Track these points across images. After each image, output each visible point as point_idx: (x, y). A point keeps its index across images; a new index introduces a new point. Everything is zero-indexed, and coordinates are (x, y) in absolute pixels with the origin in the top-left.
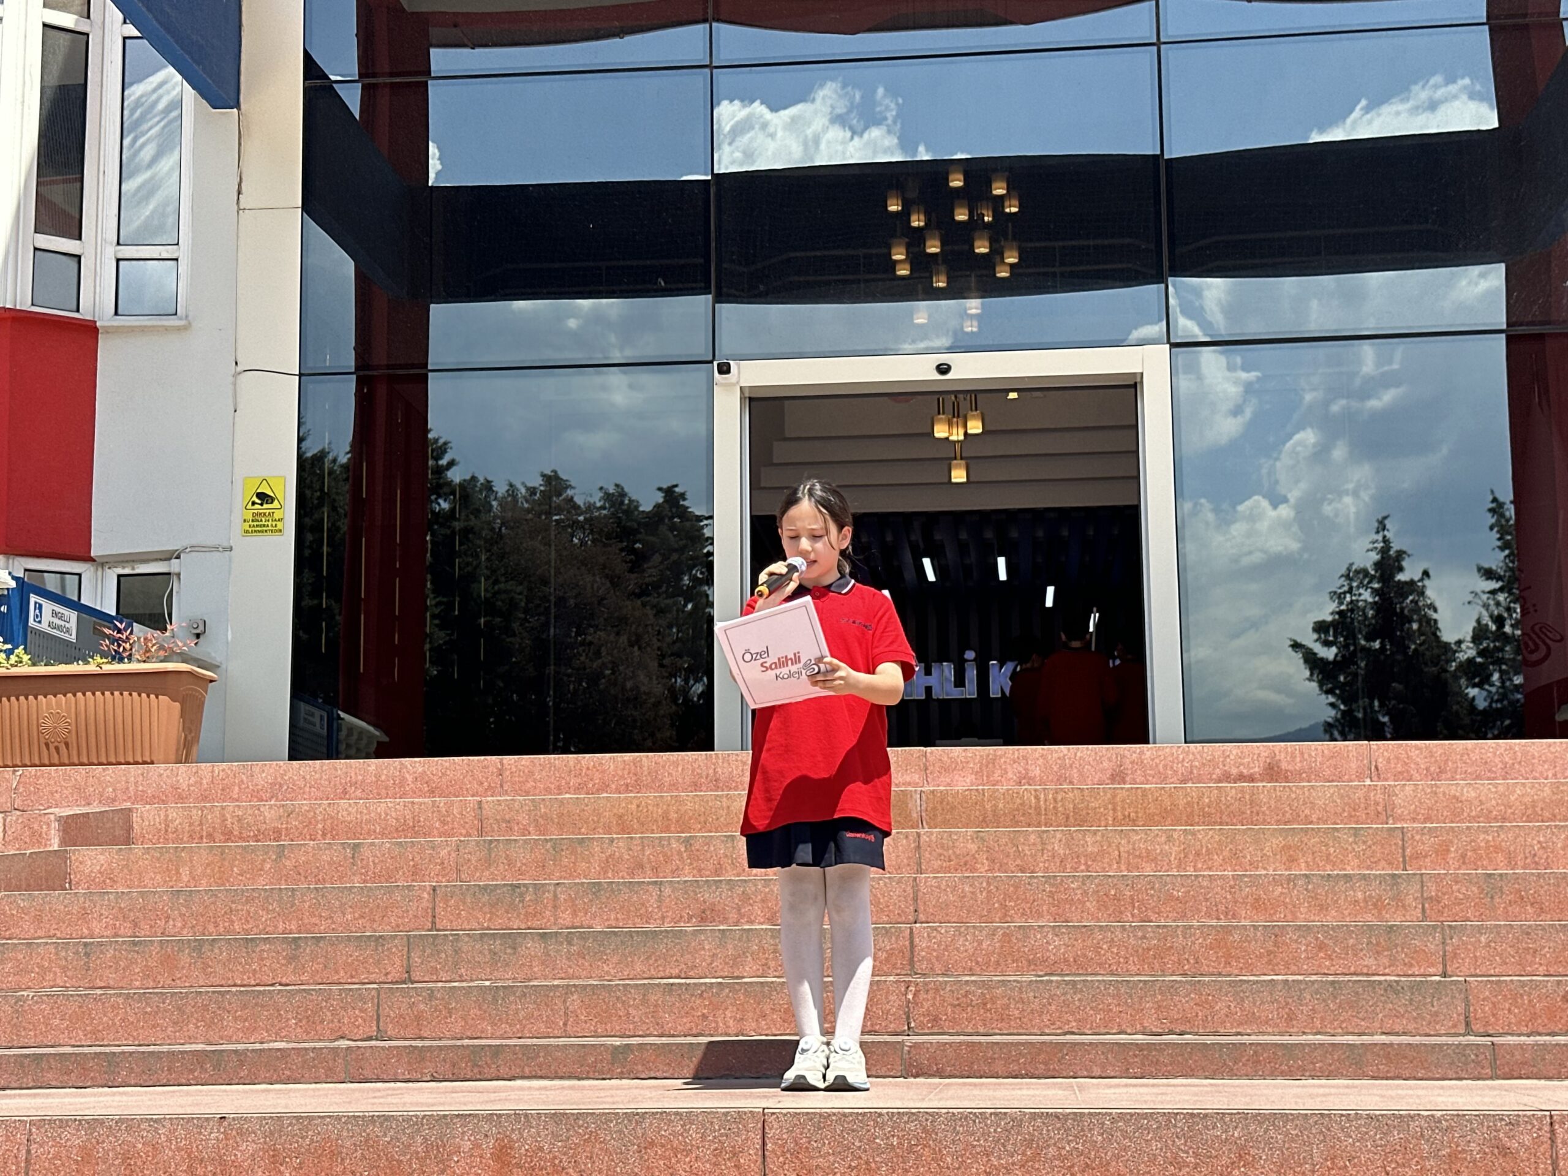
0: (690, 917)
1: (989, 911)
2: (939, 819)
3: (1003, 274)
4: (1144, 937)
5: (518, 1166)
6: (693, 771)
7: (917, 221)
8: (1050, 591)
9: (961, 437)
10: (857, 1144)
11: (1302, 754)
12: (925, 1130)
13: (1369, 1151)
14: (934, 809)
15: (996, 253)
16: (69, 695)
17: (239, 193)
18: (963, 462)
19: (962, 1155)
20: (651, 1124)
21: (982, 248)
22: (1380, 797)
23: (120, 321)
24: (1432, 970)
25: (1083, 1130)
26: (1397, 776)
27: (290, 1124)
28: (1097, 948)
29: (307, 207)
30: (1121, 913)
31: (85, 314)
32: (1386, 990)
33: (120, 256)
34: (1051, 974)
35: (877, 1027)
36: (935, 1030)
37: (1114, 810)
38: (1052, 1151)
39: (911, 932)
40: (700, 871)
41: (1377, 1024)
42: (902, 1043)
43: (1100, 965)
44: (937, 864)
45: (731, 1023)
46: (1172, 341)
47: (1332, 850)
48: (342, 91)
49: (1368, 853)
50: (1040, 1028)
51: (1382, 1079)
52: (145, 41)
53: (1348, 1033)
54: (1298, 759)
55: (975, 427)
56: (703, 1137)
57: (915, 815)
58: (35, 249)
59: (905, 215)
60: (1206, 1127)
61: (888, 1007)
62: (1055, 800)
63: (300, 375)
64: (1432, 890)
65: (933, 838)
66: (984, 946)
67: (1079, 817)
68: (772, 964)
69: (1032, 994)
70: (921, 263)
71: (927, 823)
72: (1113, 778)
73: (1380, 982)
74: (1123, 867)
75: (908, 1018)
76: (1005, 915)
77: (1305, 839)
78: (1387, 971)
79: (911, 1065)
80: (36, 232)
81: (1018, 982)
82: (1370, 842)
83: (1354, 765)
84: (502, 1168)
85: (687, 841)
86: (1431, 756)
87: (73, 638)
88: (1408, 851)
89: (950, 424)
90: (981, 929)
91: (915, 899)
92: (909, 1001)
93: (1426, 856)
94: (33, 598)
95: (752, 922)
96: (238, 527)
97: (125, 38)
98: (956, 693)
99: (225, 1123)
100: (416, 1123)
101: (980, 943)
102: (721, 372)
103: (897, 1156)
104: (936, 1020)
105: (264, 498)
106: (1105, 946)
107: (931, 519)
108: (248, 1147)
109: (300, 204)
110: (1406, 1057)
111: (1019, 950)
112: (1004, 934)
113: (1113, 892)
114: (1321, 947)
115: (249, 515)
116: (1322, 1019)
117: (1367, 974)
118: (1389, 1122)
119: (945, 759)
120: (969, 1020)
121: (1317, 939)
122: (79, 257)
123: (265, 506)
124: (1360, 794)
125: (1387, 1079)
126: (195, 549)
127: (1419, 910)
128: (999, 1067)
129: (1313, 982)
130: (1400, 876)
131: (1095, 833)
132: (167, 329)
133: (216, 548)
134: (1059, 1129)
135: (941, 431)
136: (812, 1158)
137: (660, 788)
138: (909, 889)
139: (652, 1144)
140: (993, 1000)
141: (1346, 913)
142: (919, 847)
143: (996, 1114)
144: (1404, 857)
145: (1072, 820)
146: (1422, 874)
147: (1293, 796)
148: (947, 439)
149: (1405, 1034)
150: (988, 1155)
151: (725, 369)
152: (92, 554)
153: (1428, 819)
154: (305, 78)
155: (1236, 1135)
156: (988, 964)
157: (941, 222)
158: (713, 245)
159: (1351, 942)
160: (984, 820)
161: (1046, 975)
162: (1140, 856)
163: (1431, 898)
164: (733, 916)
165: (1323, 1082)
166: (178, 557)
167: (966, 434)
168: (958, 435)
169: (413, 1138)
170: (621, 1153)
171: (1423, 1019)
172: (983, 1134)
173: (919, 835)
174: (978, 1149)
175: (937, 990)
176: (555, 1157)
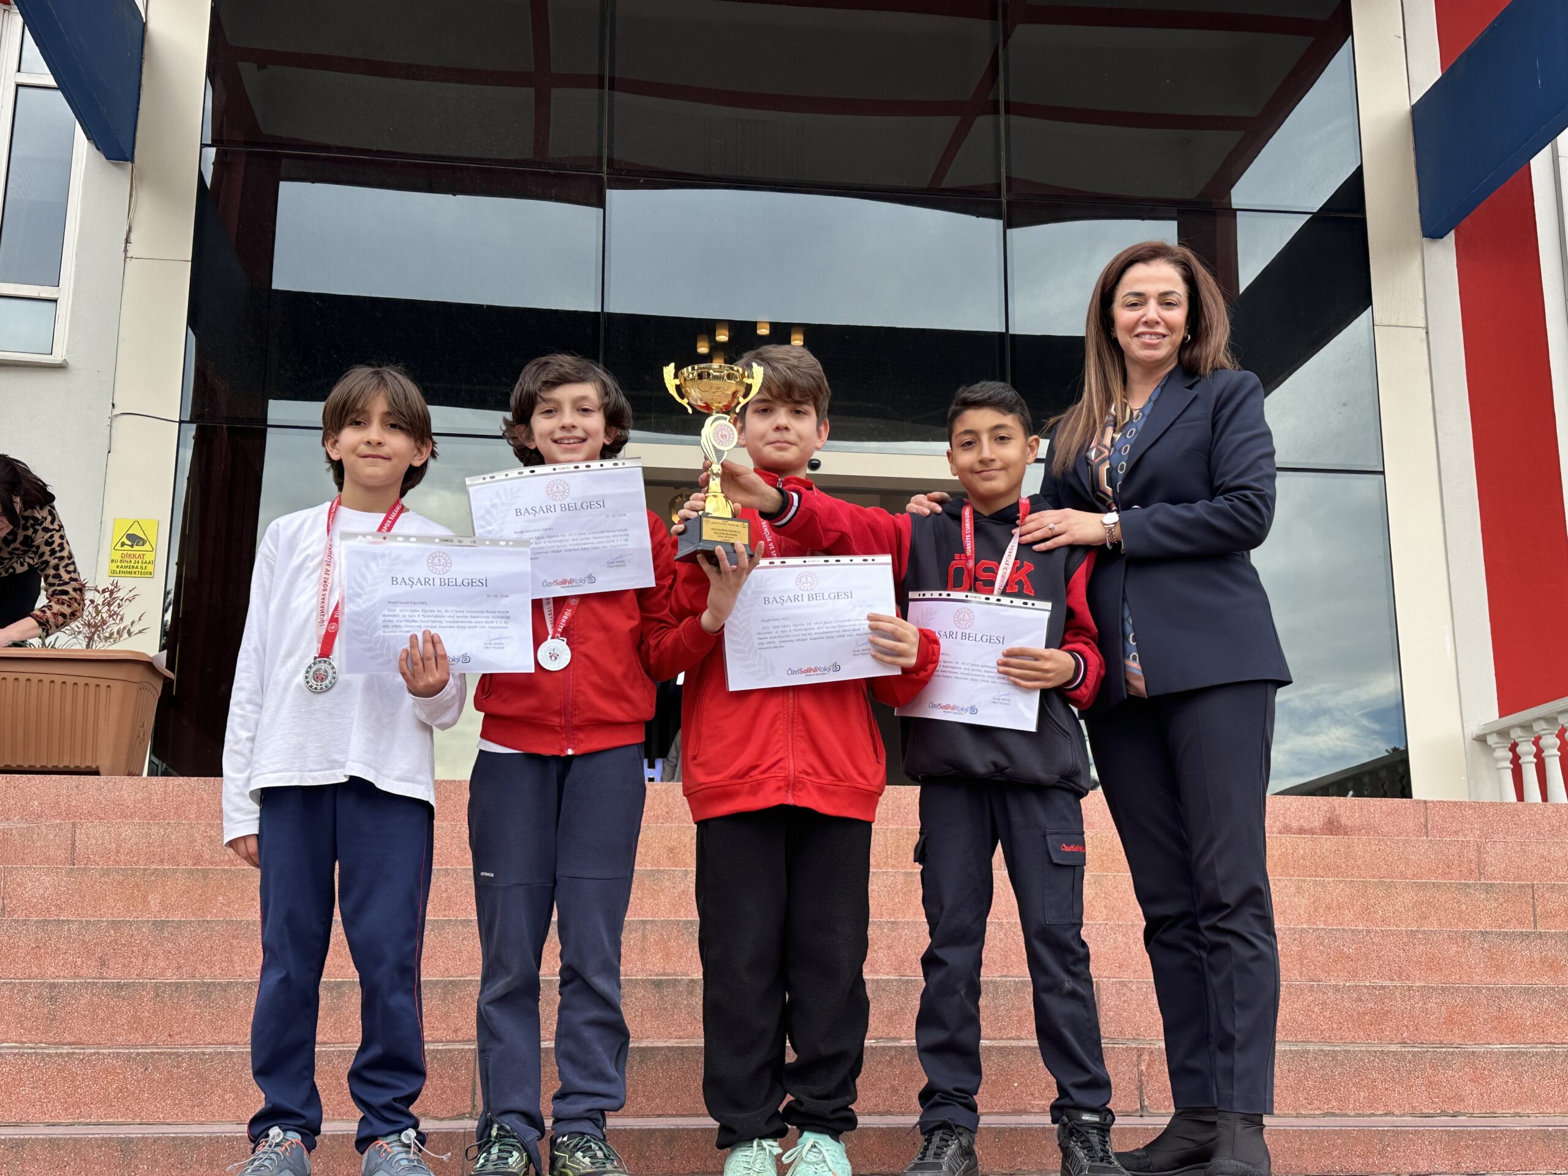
17: (127, 242)
54: (1357, 815)
63: (180, 422)
83: (1411, 823)
88: (1538, 910)
92: (1141, 1074)
96: (105, 567)
97: (18, 86)
105: (134, 539)
115: (117, 556)
123: (135, 548)
124: (1453, 850)
132: (42, 366)
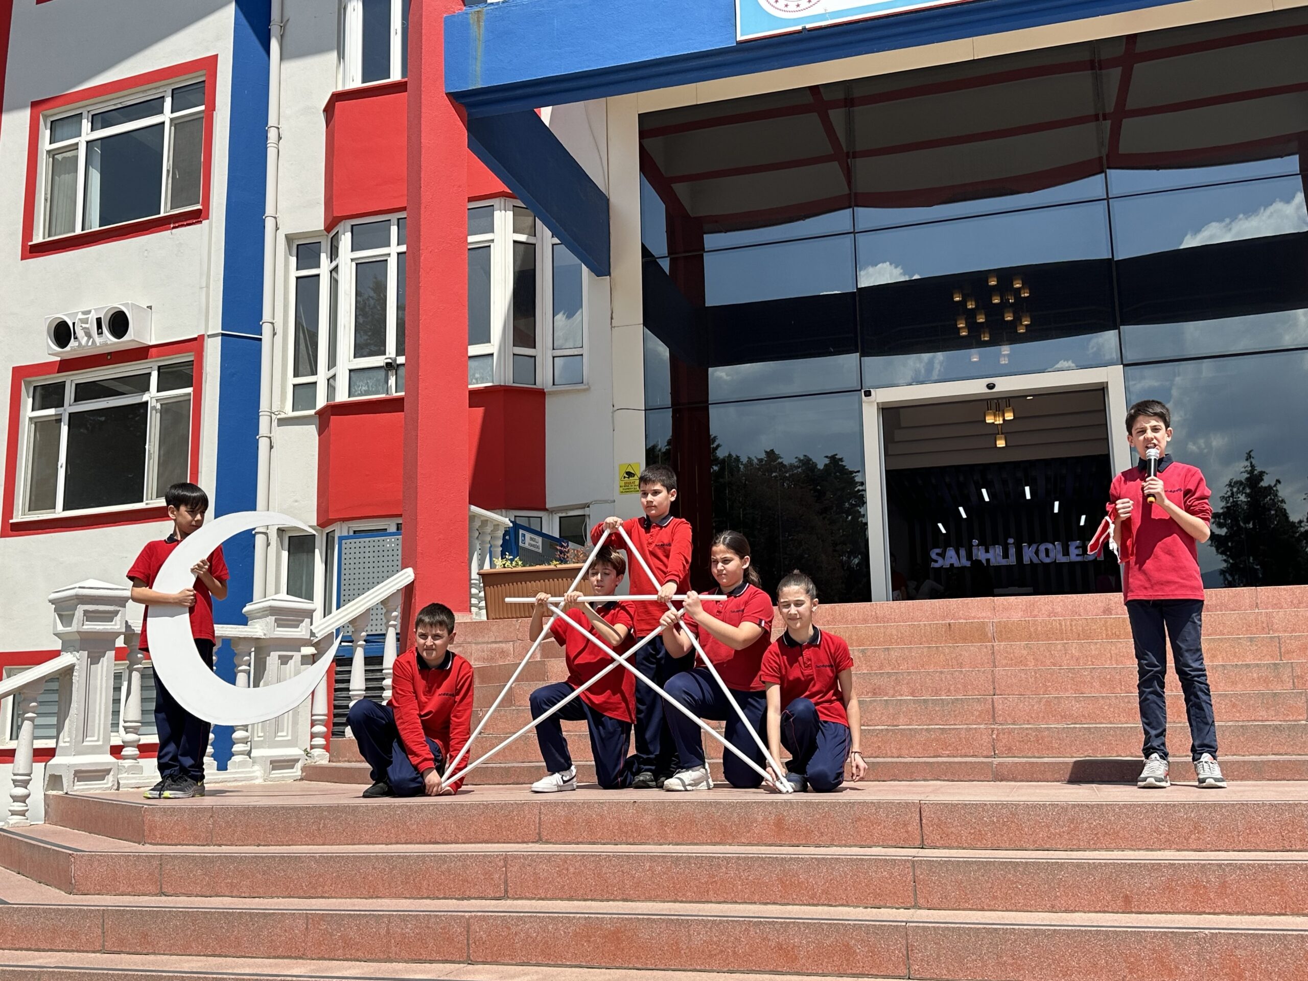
0: (868, 693)
1: (1036, 688)
2: (1004, 636)
3: (1022, 330)
4: (1129, 702)
5: (788, 829)
6: (864, 612)
7: (971, 305)
8: (1057, 504)
9: (1001, 422)
10: (974, 820)
11: (1216, 595)
12: (1011, 813)
13: (1271, 824)
14: (1001, 631)
15: (1017, 320)
16: (542, 581)
17: (612, 318)
18: (1003, 436)
19: (1033, 827)
20: (858, 808)
21: (1009, 318)
22: (1264, 619)
23: (556, 388)
24: (1301, 718)
25: (1103, 813)
26: (1275, 606)
27: (669, 806)
28: (1101, 709)
29: (645, 324)
30: (1114, 688)
31: (539, 385)
32: (1274, 730)
33: (555, 355)
34: (1075, 724)
35: (976, 754)
36: (1010, 755)
37: (1106, 630)
38: (1085, 825)
39: (993, 701)
40: (871, 667)
41: (1269, 749)
42: (992, 763)
43: (1104, 718)
44: (1004, 662)
45: (894, 751)
46: (1124, 363)
47: (1237, 650)
48: (660, 261)
49: (1259, 651)
50: (1070, 754)
51: (1274, 780)
52: (563, 246)
53: (1252, 755)
54: (1214, 599)
55: (1009, 416)
56: (887, 816)
57: (990, 635)
58: (514, 354)
59: (963, 303)
60: (1175, 812)
61: (982, 742)
62: (1071, 625)
63: (645, 410)
64: (1298, 671)
65: (1002, 647)
66: (1035, 708)
67: (1086, 635)
68: (915, 718)
69: (1065, 735)
70: (974, 327)
71: (998, 639)
72: (1104, 612)
73: (1270, 726)
74: (1114, 663)
75: (994, 748)
76: (1046, 691)
77: (1221, 644)
78: (1274, 718)
79: (997, 774)
80: (514, 346)
81: (1056, 728)
82: (1259, 645)
83: (1247, 601)
84: (779, 830)
85: (863, 651)
86: (1294, 594)
87: (540, 551)
88: (1283, 650)
89: (995, 416)
90: (1033, 699)
91: (994, 682)
92: (994, 739)
93: (1293, 652)
94: (521, 532)
95: (901, 695)
96: (617, 490)
97: (553, 245)
98: (1004, 562)
99: (636, 805)
100: (733, 806)
101: (1033, 706)
102: (866, 396)
103: (996, 827)
104: (1010, 749)
105: (630, 474)
106: (1106, 708)
107: (985, 468)
108: (648, 818)
109: (642, 321)
110: (1288, 768)
111: (1055, 710)
112: (1047, 701)
113: (1108, 677)
114: (1234, 706)
115: (623, 484)
116: (1237, 747)
117: (1262, 721)
118: (1283, 808)
119: (1005, 603)
120: (1029, 749)
121: (1231, 701)
122: (535, 357)
123: (631, 478)
124: (1252, 617)
125: (1277, 780)
126: (597, 502)
127: (1291, 683)
128: (1048, 775)
129: (1230, 726)
130: (1279, 664)
131: (1096, 643)
132: (579, 391)
133: (606, 502)
134: (1089, 813)
135: (990, 420)
136: (948, 828)
137: (846, 622)
138: (989, 676)
139: (859, 819)
140: (1043, 738)
141: (1247, 686)
142: (993, 653)
143: (1052, 805)
144: (1280, 653)
145: (1081, 636)
146: (1292, 663)
147: (1212, 620)
148: (993, 423)
149: (1286, 754)
150: (1048, 827)
151: (868, 394)
152: (547, 506)
153: (1293, 631)
154: (643, 257)
155: (1192, 815)
156: (1038, 718)
157: (984, 304)
158: (859, 327)
159: (1252, 702)
160: (1030, 637)
161: (1072, 724)
162: (1123, 656)
163: (1298, 676)
164: (891, 692)
165: (1239, 782)
166: (588, 507)
167: (1004, 420)
168: (999, 421)
169: (732, 814)
170: (843, 823)
171: (1297, 746)
172: (1045, 816)
173: (993, 646)
174: (1043, 824)
175: (1010, 733)
176: (807, 825)
